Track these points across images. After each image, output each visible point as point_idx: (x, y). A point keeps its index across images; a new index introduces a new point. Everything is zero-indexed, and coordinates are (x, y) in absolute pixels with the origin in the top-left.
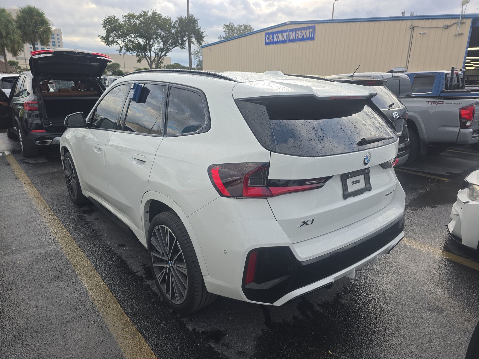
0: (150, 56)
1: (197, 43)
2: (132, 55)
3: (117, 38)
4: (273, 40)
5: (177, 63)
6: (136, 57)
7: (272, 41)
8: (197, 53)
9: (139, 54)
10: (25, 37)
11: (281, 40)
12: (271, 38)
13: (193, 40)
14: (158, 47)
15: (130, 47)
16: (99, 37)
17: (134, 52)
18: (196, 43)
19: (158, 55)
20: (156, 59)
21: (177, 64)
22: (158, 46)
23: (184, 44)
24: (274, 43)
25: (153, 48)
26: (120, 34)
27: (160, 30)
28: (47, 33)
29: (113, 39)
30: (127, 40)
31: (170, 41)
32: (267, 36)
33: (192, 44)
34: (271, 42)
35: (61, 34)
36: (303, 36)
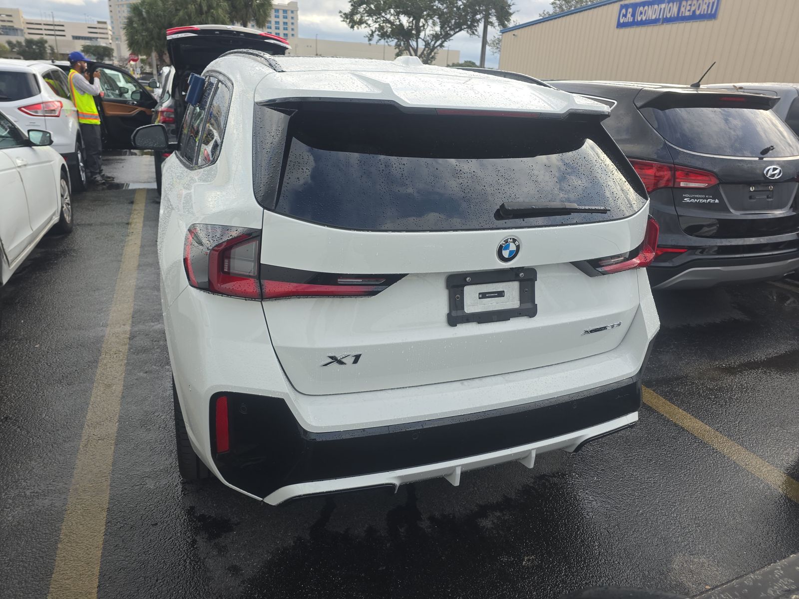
0: (415, 46)
1: (499, 25)
2: (389, 45)
3: (367, 16)
4: (634, 19)
5: (470, 60)
6: (395, 49)
7: (632, 20)
8: (497, 43)
9: (400, 44)
10: (234, 13)
11: (649, 19)
12: (629, 15)
13: (493, 19)
14: (432, 32)
15: (387, 31)
16: (340, 14)
17: (393, 41)
18: (496, 24)
19: (430, 45)
20: (425, 52)
21: (470, 62)
22: (431, 29)
23: (475, 26)
24: (634, 24)
25: (422, 35)
26: (374, 9)
27: (437, 2)
28: (266, 8)
29: (362, 17)
30: (382, 19)
31: (454, 21)
32: (624, 11)
33: (489, 27)
34: (628, 22)
35: (297, 11)
36: (694, 12)
